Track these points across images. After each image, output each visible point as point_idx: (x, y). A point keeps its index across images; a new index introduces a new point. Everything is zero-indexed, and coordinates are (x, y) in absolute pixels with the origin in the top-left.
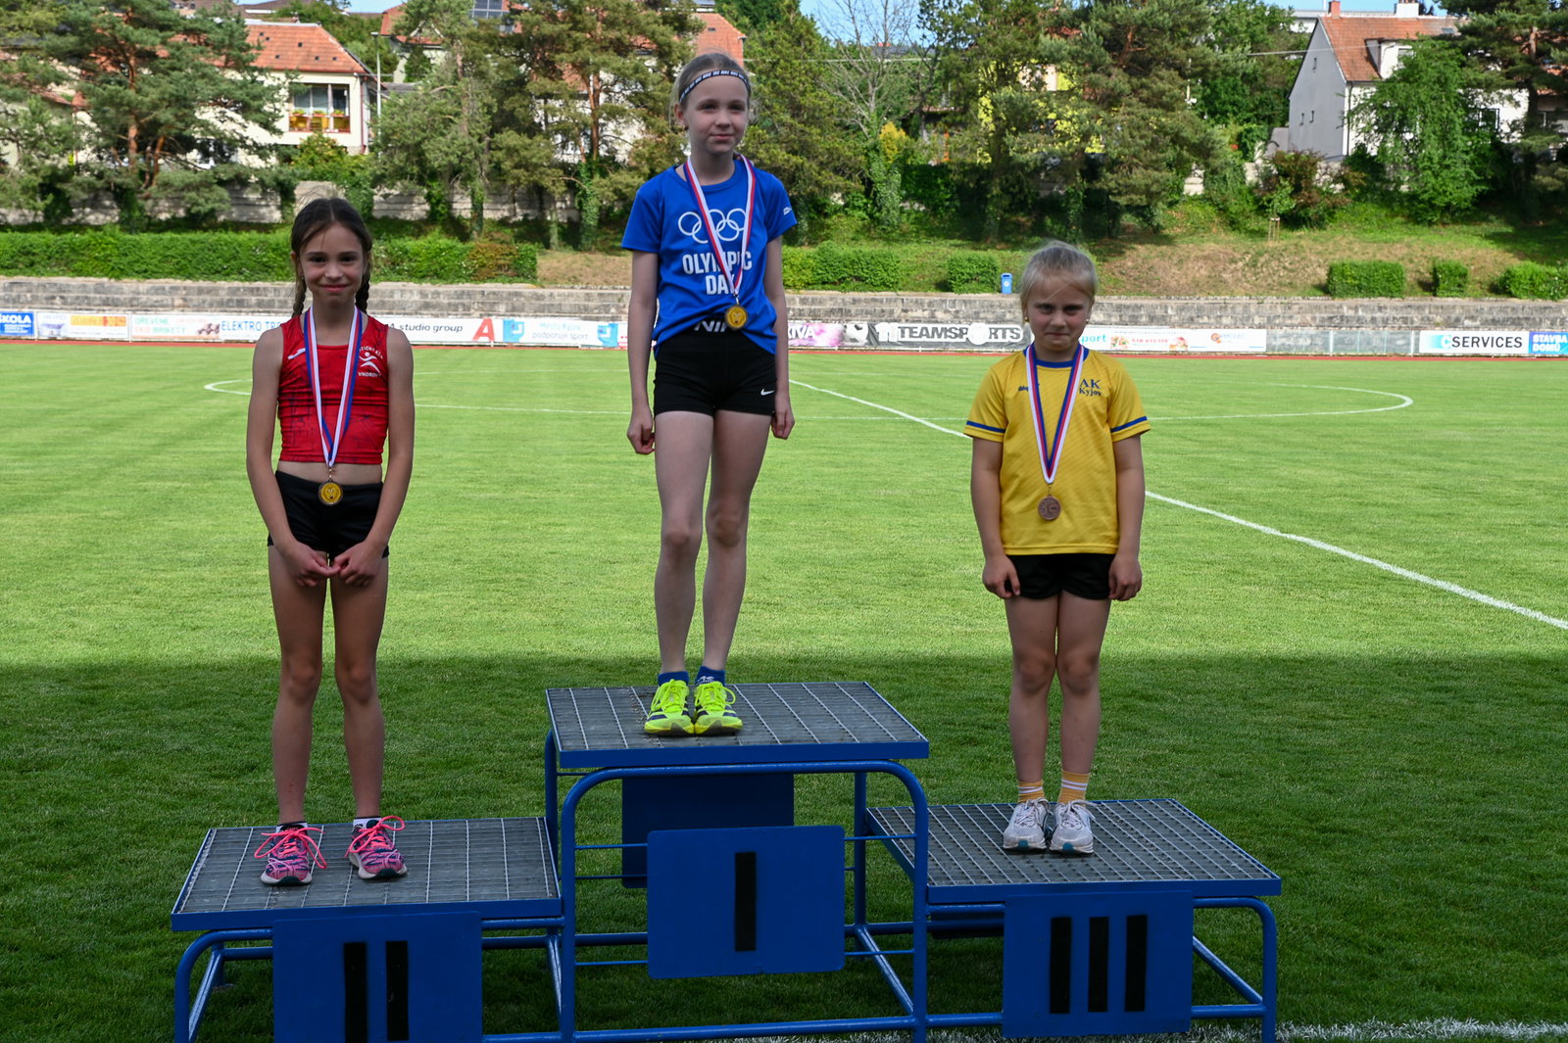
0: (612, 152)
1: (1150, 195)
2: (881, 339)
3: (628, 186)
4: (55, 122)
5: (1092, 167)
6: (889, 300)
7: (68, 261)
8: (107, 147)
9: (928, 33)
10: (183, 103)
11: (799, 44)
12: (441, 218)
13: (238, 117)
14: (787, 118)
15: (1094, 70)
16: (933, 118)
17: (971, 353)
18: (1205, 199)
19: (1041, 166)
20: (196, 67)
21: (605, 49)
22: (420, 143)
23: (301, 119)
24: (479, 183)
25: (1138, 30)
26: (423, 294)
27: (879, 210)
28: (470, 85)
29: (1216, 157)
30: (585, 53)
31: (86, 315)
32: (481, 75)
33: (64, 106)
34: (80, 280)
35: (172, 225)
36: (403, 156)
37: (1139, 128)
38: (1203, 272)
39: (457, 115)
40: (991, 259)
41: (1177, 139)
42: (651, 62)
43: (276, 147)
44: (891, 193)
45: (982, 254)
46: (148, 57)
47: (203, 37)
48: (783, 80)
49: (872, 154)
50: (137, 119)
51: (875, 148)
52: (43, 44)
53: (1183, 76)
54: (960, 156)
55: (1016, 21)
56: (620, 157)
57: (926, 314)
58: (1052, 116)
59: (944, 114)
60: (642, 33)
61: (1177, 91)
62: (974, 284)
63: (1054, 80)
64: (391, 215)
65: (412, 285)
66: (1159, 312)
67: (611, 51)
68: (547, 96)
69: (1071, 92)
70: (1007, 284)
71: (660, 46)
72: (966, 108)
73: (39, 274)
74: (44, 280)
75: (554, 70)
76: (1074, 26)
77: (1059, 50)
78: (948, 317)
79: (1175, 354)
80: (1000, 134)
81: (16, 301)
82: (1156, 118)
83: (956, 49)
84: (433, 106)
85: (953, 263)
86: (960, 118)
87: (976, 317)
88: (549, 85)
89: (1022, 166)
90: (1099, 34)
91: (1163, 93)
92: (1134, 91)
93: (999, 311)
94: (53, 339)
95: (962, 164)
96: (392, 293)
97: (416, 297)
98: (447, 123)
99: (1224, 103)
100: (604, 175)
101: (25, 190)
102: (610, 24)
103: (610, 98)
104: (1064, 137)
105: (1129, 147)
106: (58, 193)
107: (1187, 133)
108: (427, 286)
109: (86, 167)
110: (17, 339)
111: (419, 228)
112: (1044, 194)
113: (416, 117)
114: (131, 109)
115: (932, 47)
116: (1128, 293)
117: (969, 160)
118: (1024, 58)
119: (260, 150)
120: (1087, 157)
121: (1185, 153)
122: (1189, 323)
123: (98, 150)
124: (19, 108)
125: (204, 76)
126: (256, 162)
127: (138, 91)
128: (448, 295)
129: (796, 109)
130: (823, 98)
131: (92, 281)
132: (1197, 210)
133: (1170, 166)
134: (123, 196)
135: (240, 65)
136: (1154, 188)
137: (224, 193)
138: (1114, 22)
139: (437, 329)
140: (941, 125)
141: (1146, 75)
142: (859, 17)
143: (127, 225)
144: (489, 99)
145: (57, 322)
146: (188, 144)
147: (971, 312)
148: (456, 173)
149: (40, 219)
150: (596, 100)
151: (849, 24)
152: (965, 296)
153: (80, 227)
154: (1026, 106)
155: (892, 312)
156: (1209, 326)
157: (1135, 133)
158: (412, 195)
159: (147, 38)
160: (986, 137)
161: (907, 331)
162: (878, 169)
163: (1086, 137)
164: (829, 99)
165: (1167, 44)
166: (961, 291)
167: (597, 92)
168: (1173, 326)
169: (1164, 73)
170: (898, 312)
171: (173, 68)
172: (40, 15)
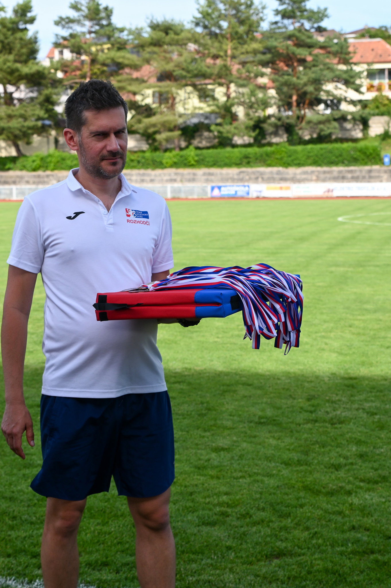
4: (260, 95)
7: (265, 161)
10: (317, 82)
13: (344, 87)
20: (325, 65)
23: (372, 86)
31: (272, 185)
33: (263, 87)
34: (270, 169)
35: (311, 141)
43: (360, 101)
46: (302, 61)
47: (329, 49)
50: (297, 90)
52: (256, 59)
73: (252, 167)
74: (254, 169)
81: (242, 180)
94: (258, 198)
101: (247, 128)
106: (261, 129)
109: (273, 116)
110: (243, 198)
114: (295, 87)
119: (353, 102)
123: (279, 107)
124: (245, 90)
125: (328, 68)
126: (351, 108)
127: (298, 78)
131: (275, 169)
134: (289, 129)
135: (346, 62)
137: (336, 124)
143: (291, 142)
145: (259, 189)
146: (319, 101)
149: (252, 141)
153: (270, 144)
159: (302, 53)
171: (314, 66)
172: (255, 46)
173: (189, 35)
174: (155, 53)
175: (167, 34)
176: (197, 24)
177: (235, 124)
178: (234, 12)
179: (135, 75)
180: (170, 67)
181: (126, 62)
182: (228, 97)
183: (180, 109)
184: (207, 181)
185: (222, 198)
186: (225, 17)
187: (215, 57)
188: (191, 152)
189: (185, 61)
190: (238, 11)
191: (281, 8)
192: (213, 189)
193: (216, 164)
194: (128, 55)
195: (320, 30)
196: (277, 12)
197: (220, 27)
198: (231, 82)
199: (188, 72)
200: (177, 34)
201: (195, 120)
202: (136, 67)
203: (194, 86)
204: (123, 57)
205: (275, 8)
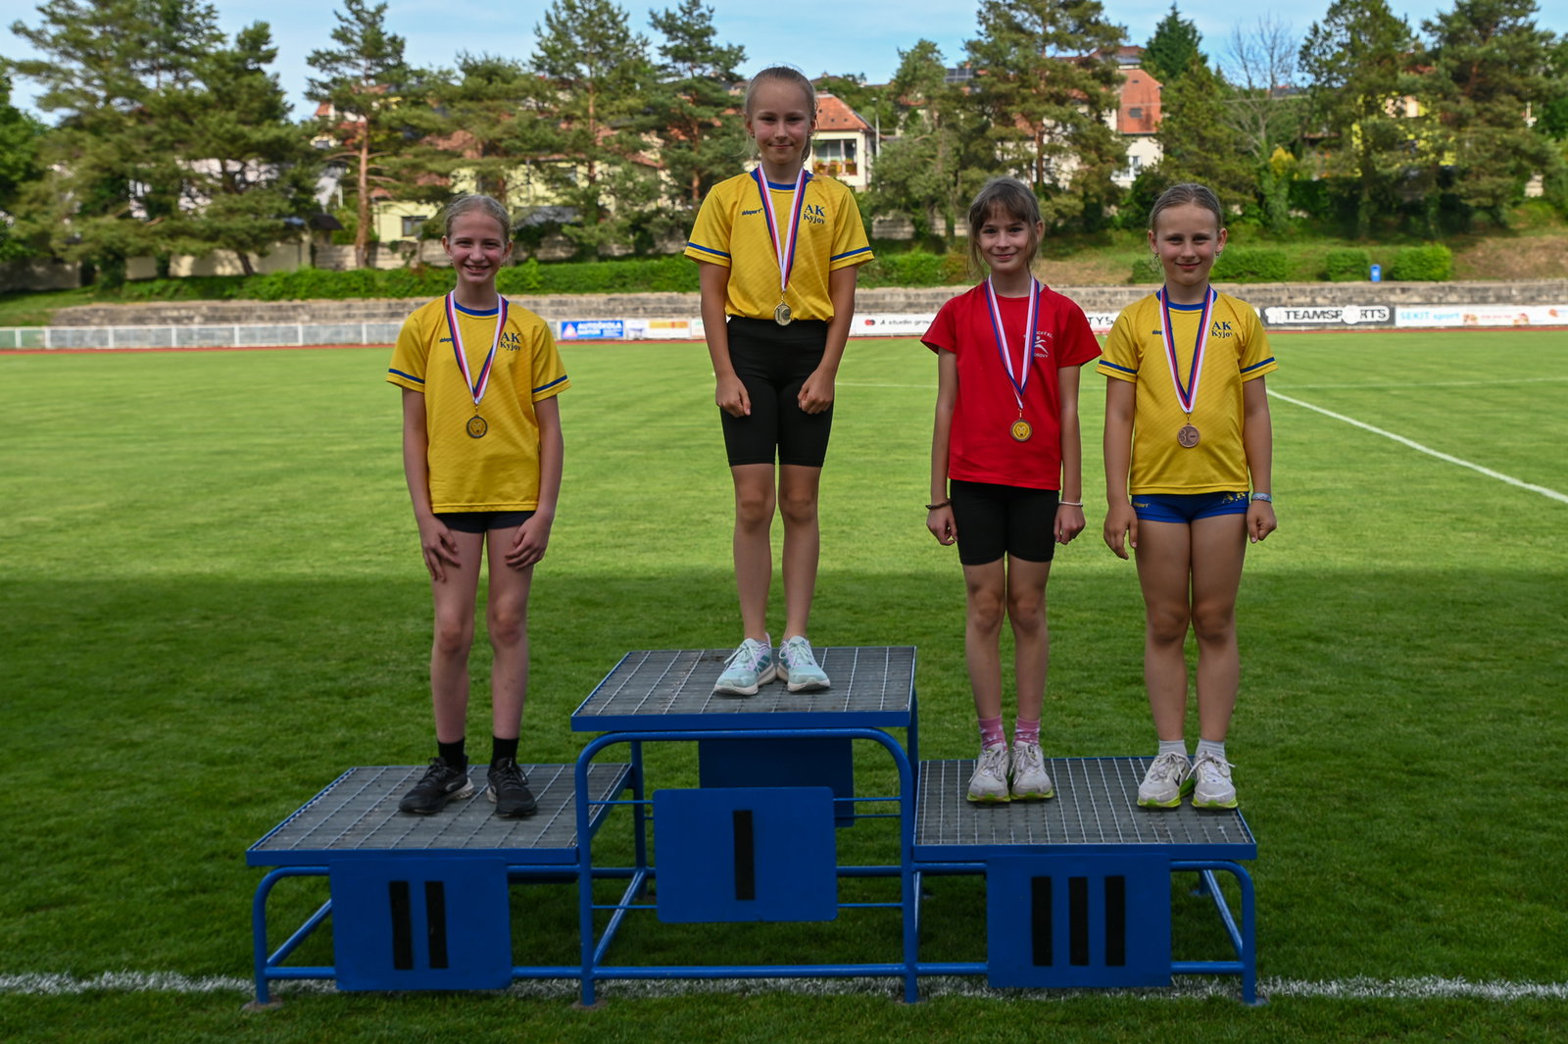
0: (1056, 181)
1: (1495, 197)
2: (1270, 321)
3: (1066, 206)
4: (642, 179)
5: (1446, 177)
6: (1277, 290)
7: (649, 282)
8: (677, 195)
9: (1307, 76)
11: (1201, 88)
12: (923, 237)
14: (1193, 148)
15: (1445, 98)
16: (1313, 143)
17: (1345, 330)
18: (1544, 199)
19: (1402, 178)
21: (1047, 100)
22: (905, 180)
23: (820, 165)
24: (951, 210)
25: (1480, 65)
26: (907, 296)
27: (1270, 217)
28: (943, 134)
29: (1551, 164)
30: (1031, 105)
31: (660, 320)
32: (953, 126)
33: (647, 166)
34: (658, 295)
36: (893, 190)
37: (1483, 143)
38: (1543, 259)
39: (932, 157)
40: (1362, 255)
41: (1517, 151)
42: (1083, 109)
44: (1279, 204)
45: (1355, 250)
46: (707, 127)
48: (1190, 119)
49: (1263, 173)
50: (699, 172)
51: (1266, 168)
52: (633, 123)
53: (1522, 100)
54: (1335, 172)
55: (1379, 63)
56: (1061, 185)
57: (1308, 300)
58: (1411, 137)
59: (1321, 139)
60: (1075, 86)
61: (1515, 113)
62: (1348, 275)
63: (1413, 108)
64: (886, 236)
65: (900, 290)
66: (1504, 293)
67: (1052, 102)
68: (1003, 139)
69: (1426, 117)
70: (1376, 274)
71: (1090, 96)
72: (1340, 132)
73: (629, 291)
74: (632, 295)
75: (1009, 119)
76: (1427, 64)
77: (1414, 83)
78: (1326, 302)
79: (1518, 328)
80: (1367, 153)
81: (612, 312)
82: (1503, 135)
83: (1331, 87)
84: (915, 151)
85: (1331, 258)
86: (1337, 143)
87: (1350, 301)
88: (1003, 131)
89: (1387, 178)
90: (1448, 68)
91: (1503, 114)
92: (1479, 114)
93: (1369, 296)
94: (636, 340)
95: (1336, 179)
96: (884, 296)
97: (902, 299)
98: (925, 164)
99: (1562, 121)
100: (1048, 198)
101: (620, 230)
102: (1051, 81)
103: (1052, 139)
104: (1422, 153)
105: (1475, 158)
106: (644, 231)
107: (1526, 146)
108: (911, 290)
110: (612, 340)
111: (906, 245)
112: (1407, 199)
113: (901, 161)
114: (694, 166)
115: (1311, 86)
116: (1479, 278)
117: (1342, 175)
118: (1387, 91)
120: (1443, 168)
121: (1525, 163)
122: (1531, 300)
123: (672, 198)
124: (618, 169)
127: (699, 152)
128: (926, 296)
129: (1202, 140)
130: (1223, 131)
131: (665, 295)
132: (1538, 209)
133: (1513, 173)
136: (1499, 192)
138: (1459, 59)
139: (918, 323)
140: (1319, 147)
141: (1489, 101)
142: (1250, 65)
144: (957, 144)
145: (639, 327)
147: (1346, 297)
148: (934, 202)
149: (631, 251)
150: (1041, 140)
151: (1243, 72)
152: (1342, 284)
153: (658, 255)
154: (1387, 131)
155: (1279, 299)
156: (1547, 303)
157: (1481, 148)
158: (902, 220)
159: (706, 114)
160: (1357, 155)
161: (1292, 315)
162: (1268, 184)
163: (1440, 152)
164: (1227, 131)
165: (1506, 75)
166: (1337, 281)
167: (1042, 134)
168: (1516, 303)
169: (1504, 98)
170: (1284, 299)
171: (724, 134)
172: (631, 101)
173: (527, 84)
174: (469, 110)
175: (490, 81)
176: (539, 67)
177: (603, 223)
178: (598, 49)
179: (442, 144)
180: (496, 132)
181: (424, 125)
182: (591, 179)
183: (515, 200)
184: (557, 313)
185: (580, 341)
186: (584, 57)
187: (569, 118)
188: (532, 269)
189: (520, 124)
190: (605, 47)
191: (670, 45)
192: (564, 326)
193: (572, 287)
194: (428, 115)
195: (734, 80)
196: (665, 51)
197: (577, 73)
198: (595, 158)
199: (525, 141)
200: (505, 81)
201: (540, 219)
202: (442, 134)
203: (538, 164)
204: (420, 117)
205: (661, 44)
